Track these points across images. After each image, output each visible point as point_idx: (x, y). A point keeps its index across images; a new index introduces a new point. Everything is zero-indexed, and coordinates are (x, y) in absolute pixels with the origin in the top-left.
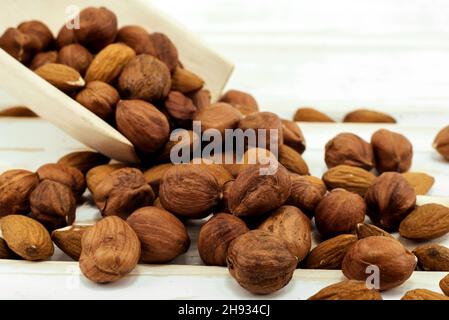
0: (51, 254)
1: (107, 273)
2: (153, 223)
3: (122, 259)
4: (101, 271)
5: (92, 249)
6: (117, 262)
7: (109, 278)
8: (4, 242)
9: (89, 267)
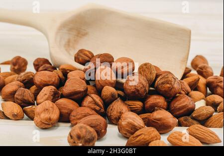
0: (23, 118)
1: (46, 124)
2: (64, 105)
3: (52, 118)
4: (43, 123)
5: (39, 114)
6: (50, 119)
7: (46, 126)
8: (3, 112)
9: (38, 122)
